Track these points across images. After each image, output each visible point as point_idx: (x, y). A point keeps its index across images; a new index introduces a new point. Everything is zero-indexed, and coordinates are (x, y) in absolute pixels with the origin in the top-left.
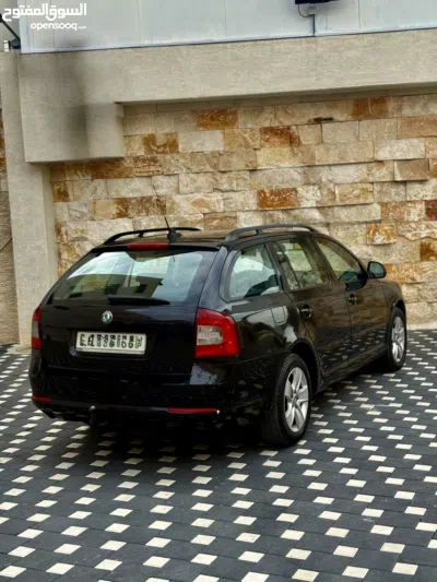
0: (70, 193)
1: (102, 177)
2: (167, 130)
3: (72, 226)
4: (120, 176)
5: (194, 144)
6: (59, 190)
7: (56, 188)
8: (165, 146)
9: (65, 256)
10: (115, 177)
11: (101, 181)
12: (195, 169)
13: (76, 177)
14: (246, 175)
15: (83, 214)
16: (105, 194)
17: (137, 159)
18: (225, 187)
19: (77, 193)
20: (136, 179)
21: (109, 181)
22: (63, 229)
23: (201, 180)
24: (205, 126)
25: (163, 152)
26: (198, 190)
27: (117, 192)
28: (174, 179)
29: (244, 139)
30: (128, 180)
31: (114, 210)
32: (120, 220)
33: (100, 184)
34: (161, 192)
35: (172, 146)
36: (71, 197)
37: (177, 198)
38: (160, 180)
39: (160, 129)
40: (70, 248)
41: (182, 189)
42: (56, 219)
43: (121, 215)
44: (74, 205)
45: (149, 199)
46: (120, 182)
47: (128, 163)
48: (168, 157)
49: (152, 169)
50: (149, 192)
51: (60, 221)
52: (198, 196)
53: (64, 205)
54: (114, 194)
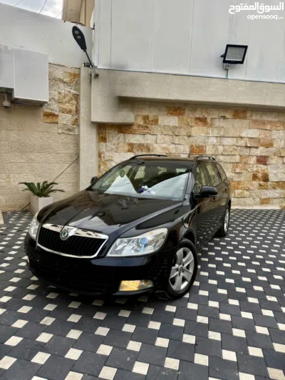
0: (107, 138)
1: (122, 132)
2: (154, 114)
3: (107, 154)
4: (131, 133)
5: (165, 122)
6: (102, 137)
7: (101, 135)
8: (152, 121)
9: (102, 167)
10: (129, 133)
11: (122, 134)
12: (165, 133)
13: (111, 131)
14: (186, 138)
15: (112, 149)
16: (123, 140)
17: (139, 126)
18: (177, 142)
19: (111, 139)
20: (138, 136)
21: (126, 135)
22: (102, 155)
23: (167, 138)
24: (172, 114)
25: (152, 124)
26: (165, 142)
27: (129, 140)
28: (155, 137)
29: (187, 122)
30: (134, 135)
31: (127, 148)
32: (129, 153)
34: (149, 142)
35: (156, 121)
36: (108, 140)
37: (156, 145)
38: (148, 136)
39: (151, 113)
40: (105, 164)
41: (158, 141)
42: (99, 150)
43: (129, 151)
44: (108, 144)
45: (143, 145)
46: (131, 136)
47: (135, 127)
48: (153, 126)
49: (146, 131)
50: (143, 142)
51: (101, 151)
52: (165, 145)
53: (104, 144)
54: (127, 141)
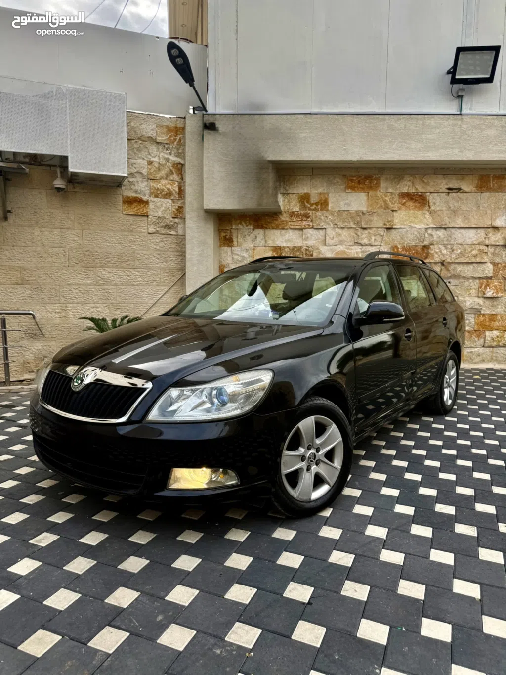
0: (235, 240)
1: (262, 228)
2: (320, 191)
4: (277, 228)
5: (342, 203)
6: (225, 237)
7: (223, 234)
8: (317, 204)
10: (273, 229)
11: (261, 231)
12: (341, 225)
13: (240, 227)
14: (382, 232)
15: (243, 258)
16: (263, 242)
17: (292, 214)
18: (365, 241)
19: (240, 240)
20: (290, 231)
21: (268, 232)
23: (345, 233)
24: (353, 189)
25: (316, 210)
26: (341, 243)
27: (273, 241)
28: (322, 233)
29: (385, 202)
30: (283, 232)
33: (260, 233)
34: (310, 243)
35: (323, 204)
36: (235, 243)
37: (324, 249)
38: (310, 232)
39: (314, 189)
41: (328, 241)
42: (220, 262)
44: (236, 250)
45: (299, 249)
46: (277, 233)
47: (284, 217)
48: (319, 213)
49: (304, 223)
50: (299, 243)
51: (224, 263)
52: (341, 248)
53: (229, 249)
54: (271, 243)
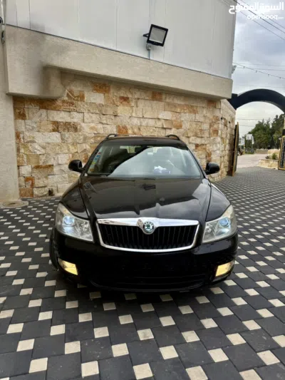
0: (27, 115)
1: (44, 108)
2: (79, 89)
3: (27, 134)
4: (55, 109)
5: (92, 99)
6: (19, 113)
7: (18, 111)
8: (78, 97)
9: (22, 150)
10: (52, 109)
11: (45, 111)
12: (92, 111)
13: (30, 107)
14: (113, 118)
15: (33, 128)
16: (46, 118)
17: (64, 101)
18: (105, 122)
19: (31, 115)
20: (63, 113)
21: (49, 111)
22: (21, 136)
23: (94, 116)
24: (97, 91)
25: (77, 100)
26: (93, 122)
27: (53, 117)
28: (81, 115)
30: (59, 112)
31: (51, 127)
32: (54, 133)
34: (75, 120)
35: (82, 97)
36: (27, 117)
37: (83, 125)
38: (75, 114)
39: (76, 88)
40: (25, 147)
41: (86, 120)
42: (16, 130)
43: (54, 130)
44: (28, 122)
45: (69, 123)
46: (55, 112)
47: (59, 103)
48: (79, 103)
49: (72, 108)
50: (69, 120)
52: (92, 125)
53: (23, 121)
54: (51, 119)
